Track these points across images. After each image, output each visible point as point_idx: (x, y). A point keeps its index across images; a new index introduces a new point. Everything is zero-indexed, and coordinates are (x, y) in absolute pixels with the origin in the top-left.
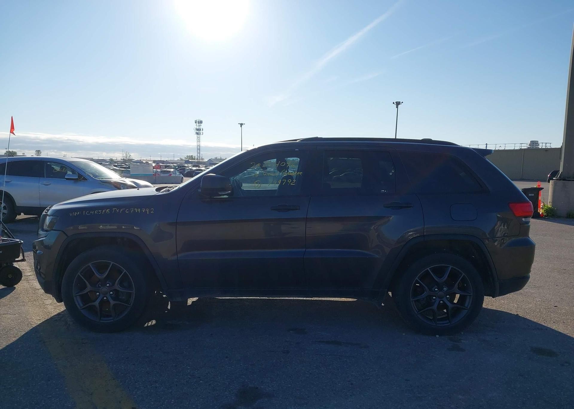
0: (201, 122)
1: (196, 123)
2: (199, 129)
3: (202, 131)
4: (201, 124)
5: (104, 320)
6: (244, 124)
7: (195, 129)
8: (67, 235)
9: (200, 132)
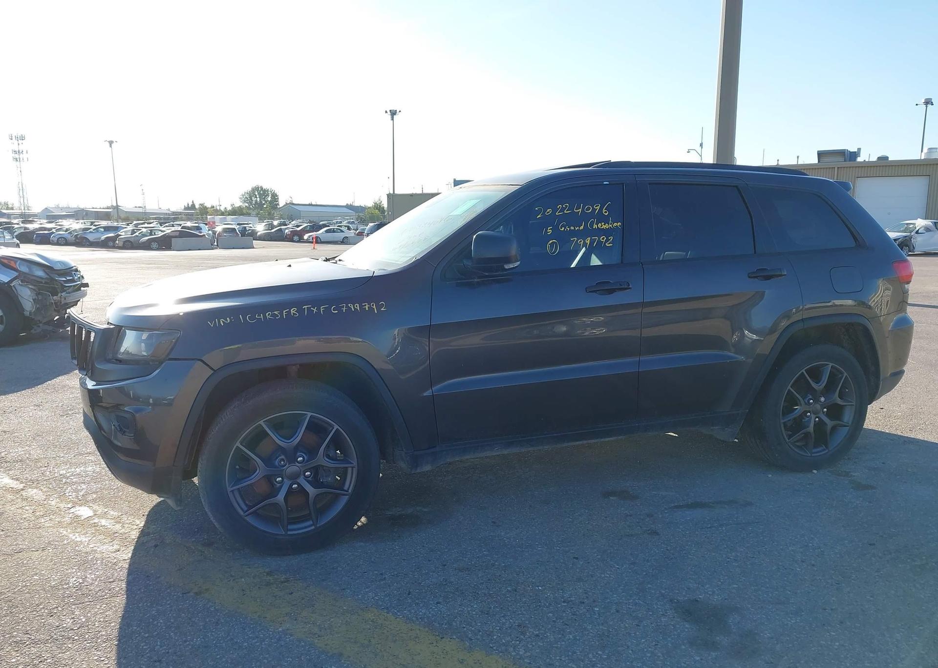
0: (23, 138)
1: (12, 139)
2: (19, 151)
3: (25, 155)
4: (23, 142)
5: (295, 530)
6: (117, 141)
7: (10, 151)
8: (212, 369)
9: (21, 156)
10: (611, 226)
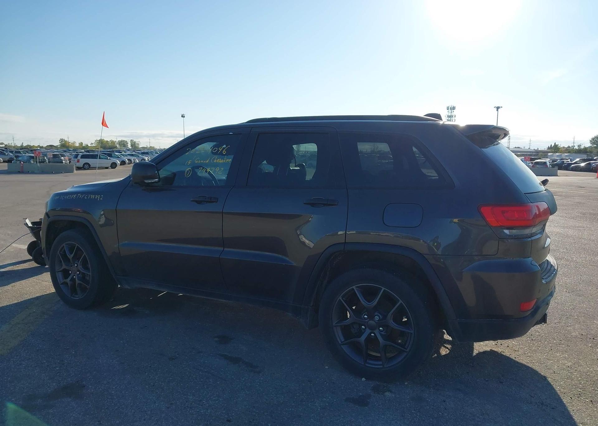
0: (454, 108)
1: (448, 109)
2: (451, 116)
3: (454, 118)
4: (454, 110)
6: (501, 107)
7: (447, 116)
8: (49, 217)
9: (452, 119)
10: (224, 161)
